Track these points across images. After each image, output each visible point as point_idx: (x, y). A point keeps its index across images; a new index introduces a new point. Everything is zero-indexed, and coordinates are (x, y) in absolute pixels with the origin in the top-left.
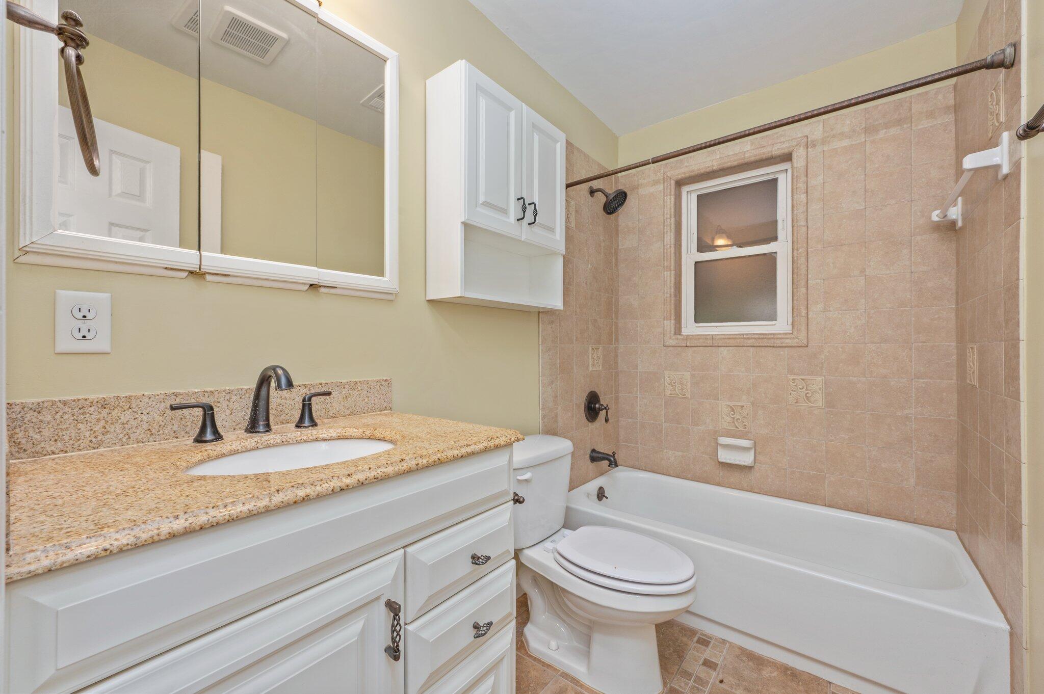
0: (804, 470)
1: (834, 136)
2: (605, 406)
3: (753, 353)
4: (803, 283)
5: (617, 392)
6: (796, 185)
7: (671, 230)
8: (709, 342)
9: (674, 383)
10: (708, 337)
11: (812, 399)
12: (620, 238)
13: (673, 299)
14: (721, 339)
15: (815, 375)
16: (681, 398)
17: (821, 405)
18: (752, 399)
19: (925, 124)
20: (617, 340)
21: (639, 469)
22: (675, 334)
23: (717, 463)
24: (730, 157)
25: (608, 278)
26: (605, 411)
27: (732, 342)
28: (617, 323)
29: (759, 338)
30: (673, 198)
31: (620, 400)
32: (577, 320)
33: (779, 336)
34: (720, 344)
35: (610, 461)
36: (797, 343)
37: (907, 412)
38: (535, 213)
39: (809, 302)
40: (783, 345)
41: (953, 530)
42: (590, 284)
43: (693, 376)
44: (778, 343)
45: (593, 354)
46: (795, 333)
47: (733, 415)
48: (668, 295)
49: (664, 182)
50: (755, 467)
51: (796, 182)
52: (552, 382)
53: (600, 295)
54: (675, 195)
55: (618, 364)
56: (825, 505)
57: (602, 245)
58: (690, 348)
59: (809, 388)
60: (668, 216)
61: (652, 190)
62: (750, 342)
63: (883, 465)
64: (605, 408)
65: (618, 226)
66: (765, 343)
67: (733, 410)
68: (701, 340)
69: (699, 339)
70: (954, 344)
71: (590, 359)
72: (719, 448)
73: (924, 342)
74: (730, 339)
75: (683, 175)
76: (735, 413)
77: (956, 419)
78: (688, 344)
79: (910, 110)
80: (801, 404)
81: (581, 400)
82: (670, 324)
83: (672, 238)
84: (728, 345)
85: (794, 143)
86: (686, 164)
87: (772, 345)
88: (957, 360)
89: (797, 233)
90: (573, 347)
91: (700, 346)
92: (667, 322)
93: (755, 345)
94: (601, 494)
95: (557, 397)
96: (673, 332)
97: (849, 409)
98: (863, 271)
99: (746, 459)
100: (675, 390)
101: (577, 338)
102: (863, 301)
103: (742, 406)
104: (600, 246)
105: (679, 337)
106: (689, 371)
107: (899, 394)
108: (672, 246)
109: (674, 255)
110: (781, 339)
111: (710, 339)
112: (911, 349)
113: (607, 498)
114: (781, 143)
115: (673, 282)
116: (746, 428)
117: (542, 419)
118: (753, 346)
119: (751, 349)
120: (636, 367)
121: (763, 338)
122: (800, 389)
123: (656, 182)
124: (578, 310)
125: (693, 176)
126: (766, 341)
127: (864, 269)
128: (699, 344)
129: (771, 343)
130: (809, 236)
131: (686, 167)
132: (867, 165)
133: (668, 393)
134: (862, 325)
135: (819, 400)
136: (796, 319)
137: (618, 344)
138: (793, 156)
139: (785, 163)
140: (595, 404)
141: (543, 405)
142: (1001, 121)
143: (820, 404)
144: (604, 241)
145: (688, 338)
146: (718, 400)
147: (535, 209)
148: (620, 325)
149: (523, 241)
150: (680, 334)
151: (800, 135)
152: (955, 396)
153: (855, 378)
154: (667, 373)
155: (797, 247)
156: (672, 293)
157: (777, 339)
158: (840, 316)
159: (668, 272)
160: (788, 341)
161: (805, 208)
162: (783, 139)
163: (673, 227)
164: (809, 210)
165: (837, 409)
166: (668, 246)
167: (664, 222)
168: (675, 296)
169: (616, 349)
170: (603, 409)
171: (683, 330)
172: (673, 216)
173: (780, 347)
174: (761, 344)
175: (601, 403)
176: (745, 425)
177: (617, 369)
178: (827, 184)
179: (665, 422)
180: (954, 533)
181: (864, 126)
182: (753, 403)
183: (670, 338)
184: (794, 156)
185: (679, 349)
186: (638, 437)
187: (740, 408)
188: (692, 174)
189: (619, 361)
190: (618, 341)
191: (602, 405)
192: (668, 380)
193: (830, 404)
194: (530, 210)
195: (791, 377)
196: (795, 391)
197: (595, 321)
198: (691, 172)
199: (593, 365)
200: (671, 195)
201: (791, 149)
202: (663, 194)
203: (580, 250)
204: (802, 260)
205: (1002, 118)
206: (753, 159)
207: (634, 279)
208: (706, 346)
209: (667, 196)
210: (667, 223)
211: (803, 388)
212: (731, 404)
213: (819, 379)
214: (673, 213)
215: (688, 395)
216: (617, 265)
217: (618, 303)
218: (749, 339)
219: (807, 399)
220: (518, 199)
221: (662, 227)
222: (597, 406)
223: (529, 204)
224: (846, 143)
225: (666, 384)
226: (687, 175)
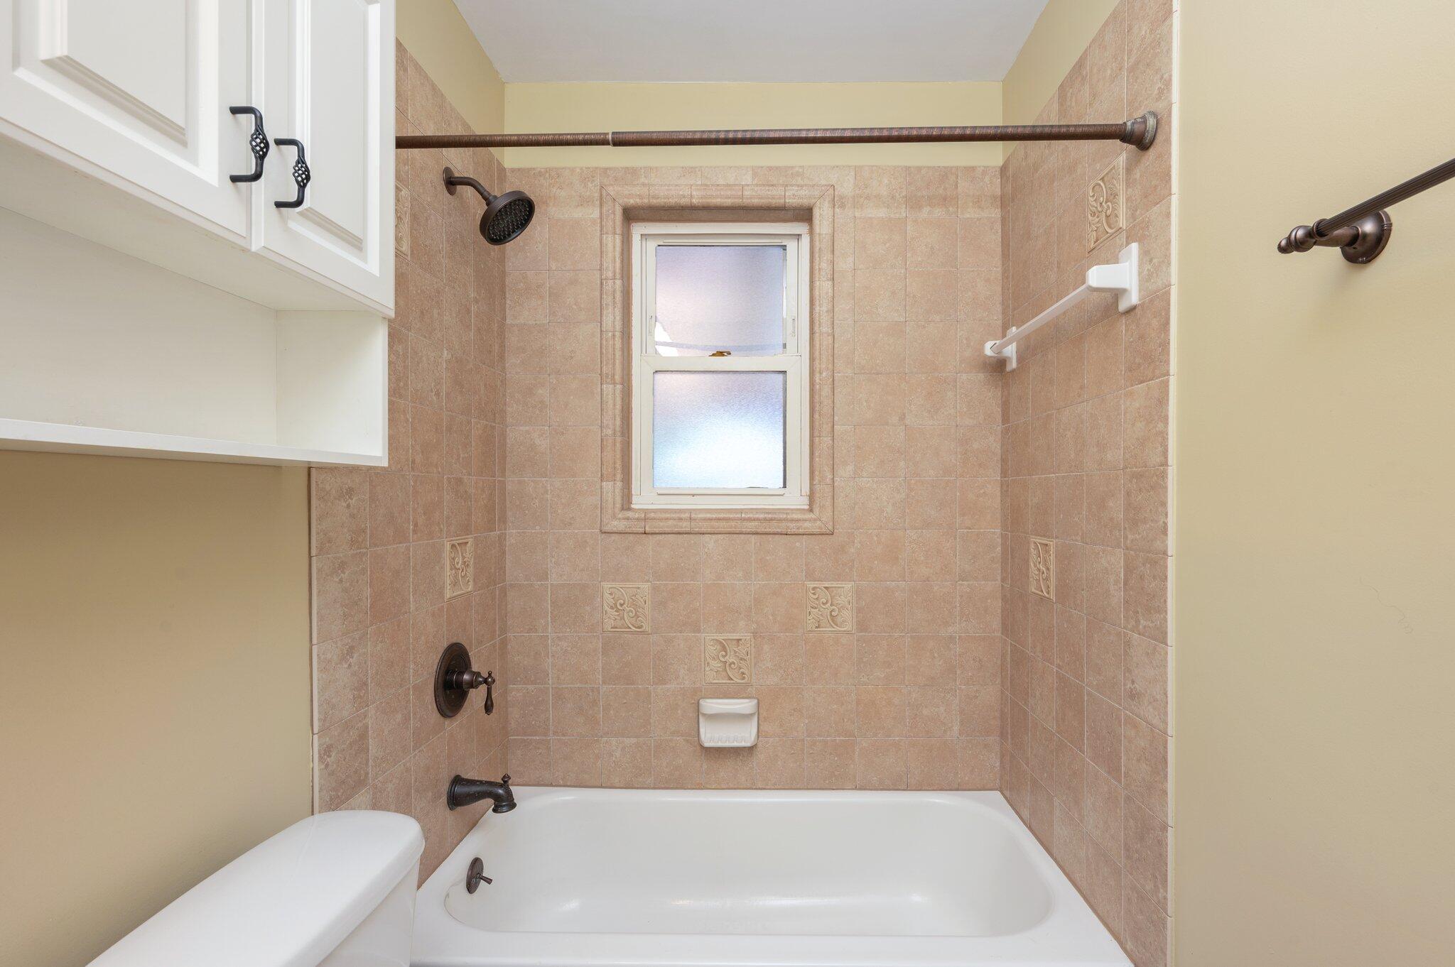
0: (827, 736)
1: (868, 198)
2: (486, 675)
3: (755, 544)
4: (827, 428)
5: (504, 630)
6: (819, 264)
7: (614, 303)
8: (685, 526)
9: (621, 605)
10: (683, 516)
11: (839, 620)
12: (508, 302)
13: (619, 439)
14: (705, 519)
15: (843, 581)
16: (632, 633)
17: (849, 629)
18: (755, 626)
19: (971, 213)
20: (503, 520)
21: (551, 785)
22: (623, 509)
23: (698, 748)
24: (719, 188)
25: (485, 385)
26: (483, 688)
27: (723, 526)
28: (504, 483)
29: (765, 519)
30: (618, 239)
31: (509, 647)
32: (415, 482)
33: (795, 516)
34: (703, 530)
35: (497, 798)
36: (820, 528)
37: (950, 629)
38: (303, 176)
39: (836, 460)
40: (801, 531)
41: (997, 790)
42: (448, 394)
43: (655, 589)
44: (793, 527)
45: (454, 559)
46: (816, 510)
47: (724, 656)
48: (610, 432)
49: (601, 205)
50: (760, 745)
51: (818, 259)
52: (351, 650)
53: (469, 422)
54: (622, 235)
55: (504, 572)
56: (856, 788)
57: (474, 308)
58: (650, 536)
59: (835, 602)
60: (610, 274)
61: (578, 214)
62: (751, 526)
63: (925, 712)
64: (485, 681)
65: (503, 274)
66: (774, 527)
67: (724, 649)
68: (670, 522)
69: (667, 519)
70: (998, 531)
71: (448, 571)
72: (701, 719)
73: (970, 529)
74: (719, 519)
75: (638, 200)
76: (726, 652)
77: (999, 634)
78: (648, 529)
79: (956, 187)
80: (824, 629)
81: (424, 670)
82: (612, 490)
83: (618, 318)
84: (716, 531)
85: (817, 193)
86: (643, 180)
87: (784, 531)
88: (1002, 553)
89: (820, 345)
90: (408, 548)
91: (669, 533)
92: (608, 486)
93: (759, 530)
94: (475, 876)
95: (365, 684)
96: (618, 506)
97: (885, 632)
98: (903, 417)
99: (744, 735)
100: (623, 618)
101: (416, 525)
102: (902, 464)
103: (739, 640)
104: (468, 311)
105: (630, 514)
106: (648, 581)
107: (942, 604)
108: (618, 334)
109: (620, 353)
110: (798, 520)
111: (686, 519)
112: (955, 538)
113: (489, 881)
114: (798, 186)
115: (618, 407)
116: (744, 678)
117: (321, 758)
118: (757, 534)
119: (753, 538)
120: (544, 576)
121: (771, 520)
122: (823, 604)
123: (584, 201)
124: (418, 459)
125: (656, 207)
126: (774, 523)
127: (904, 414)
128: (667, 530)
129: (782, 527)
130: (836, 352)
131: (644, 185)
132: (909, 255)
133: (608, 626)
134: (901, 501)
135: (848, 620)
136: (817, 487)
137: (505, 529)
138: (814, 213)
139: (800, 224)
140: (462, 673)
141: (323, 720)
142: (1121, 225)
143: (848, 627)
144: (476, 301)
145: (646, 515)
146: (699, 631)
147: (301, 160)
148: (509, 487)
149: (256, 255)
150: (629, 509)
151: (823, 182)
152: (999, 603)
153: (893, 583)
154: (606, 585)
155: (820, 368)
156: (618, 429)
157: (792, 520)
158: (875, 486)
159: (611, 386)
160: (807, 524)
161: (831, 304)
162: (800, 181)
163: (618, 295)
164: (836, 310)
165: (870, 632)
166: (610, 334)
167: (602, 284)
168: (623, 434)
169: (502, 538)
170: (481, 683)
171: (634, 499)
172: (618, 276)
173: (796, 534)
174: (768, 530)
175: (475, 668)
176: (743, 673)
177: (504, 581)
178: (859, 272)
179: (604, 682)
180: (998, 794)
181: (904, 194)
182: (755, 634)
183: (614, 517)
184: (816, 213)
185: (631, 537)
186: (548, 719)
187: (735, 642)
188: (654, 202)
189: (508, 564)
190: (505, 522)
191: (478, 674)
192: (609, 599)
193: (862, 626)
194: (280, 163)
195: (811, 585)
196: (816, 608)
197: (459, 481)
198: (653, 197)
199: (455, 584)
200: (615, 233)
201: (814, 201)
202: (598, 228)
203: (422, 312)
204: (826, 391)
205: (1122, 222)
206: (756, 202)
207: (540, 391)
208: (679, 533)
209: (607, 233)
210: (609, 286)
211: (827, 603)
212: (720, 637)
213: (848, 586)
214: (618, 271)
215: (647, 627)
216: (502, 357)
217: (505, 439)
218: (749, 520)
219: (833, 621)
220: (235, 111)
221: (598, 293)
222: (466, 677)
223: (279, 142)
224: (882, 213)
225: (606, 607)
226: (646, 201)
